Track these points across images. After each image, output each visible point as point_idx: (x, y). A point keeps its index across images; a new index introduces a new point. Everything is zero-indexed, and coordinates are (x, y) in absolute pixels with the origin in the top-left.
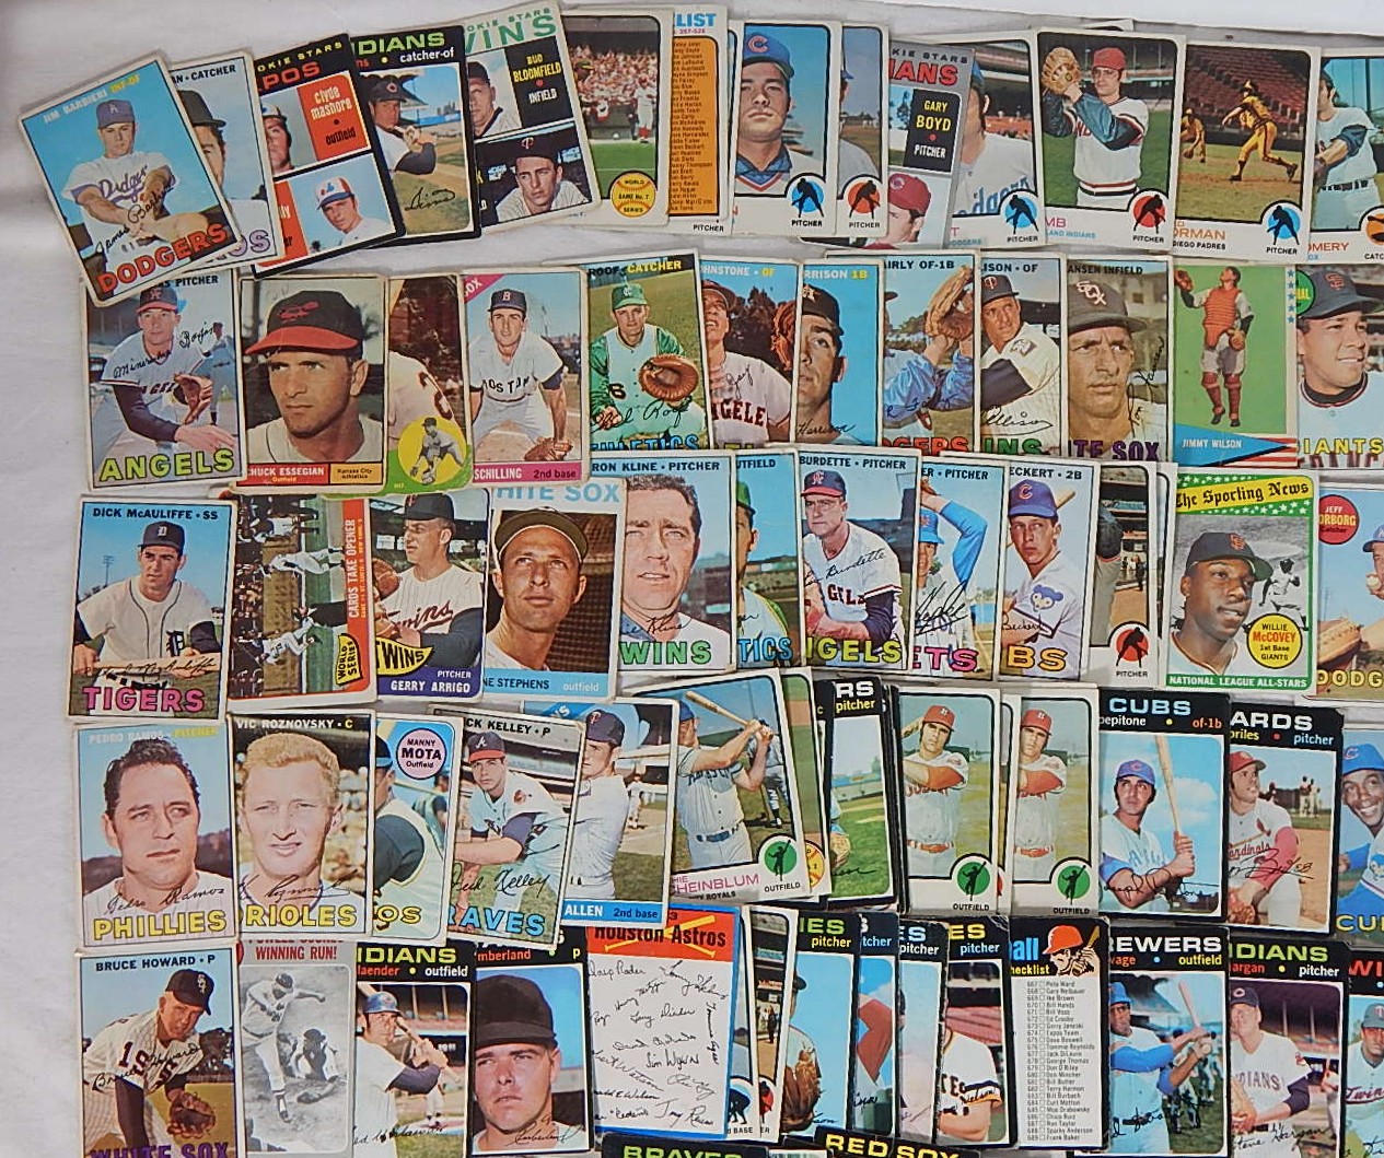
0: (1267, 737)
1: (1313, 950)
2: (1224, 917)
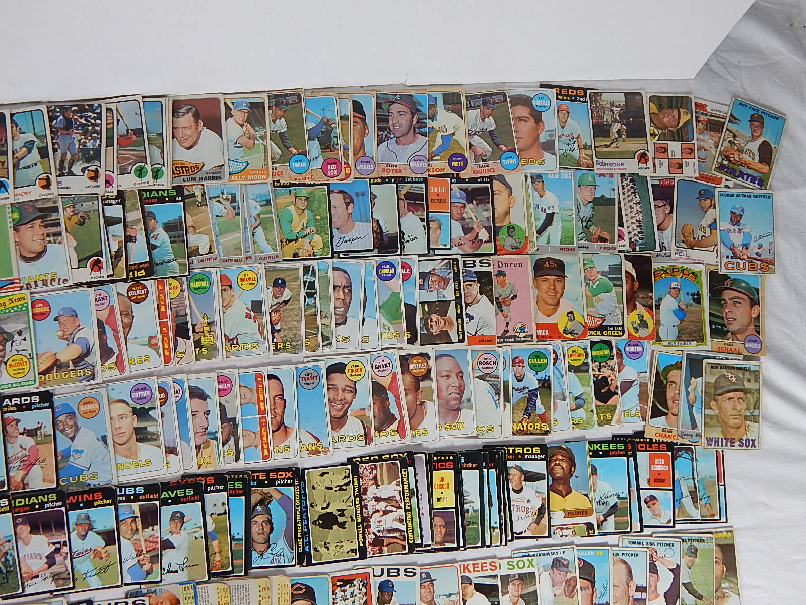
0: (20, 408)
1: (50, 496)
2: (9, 489)
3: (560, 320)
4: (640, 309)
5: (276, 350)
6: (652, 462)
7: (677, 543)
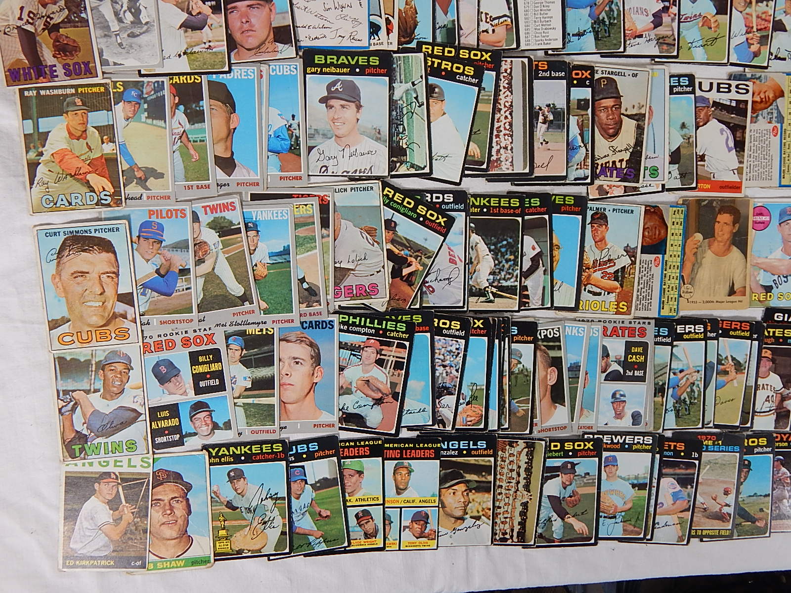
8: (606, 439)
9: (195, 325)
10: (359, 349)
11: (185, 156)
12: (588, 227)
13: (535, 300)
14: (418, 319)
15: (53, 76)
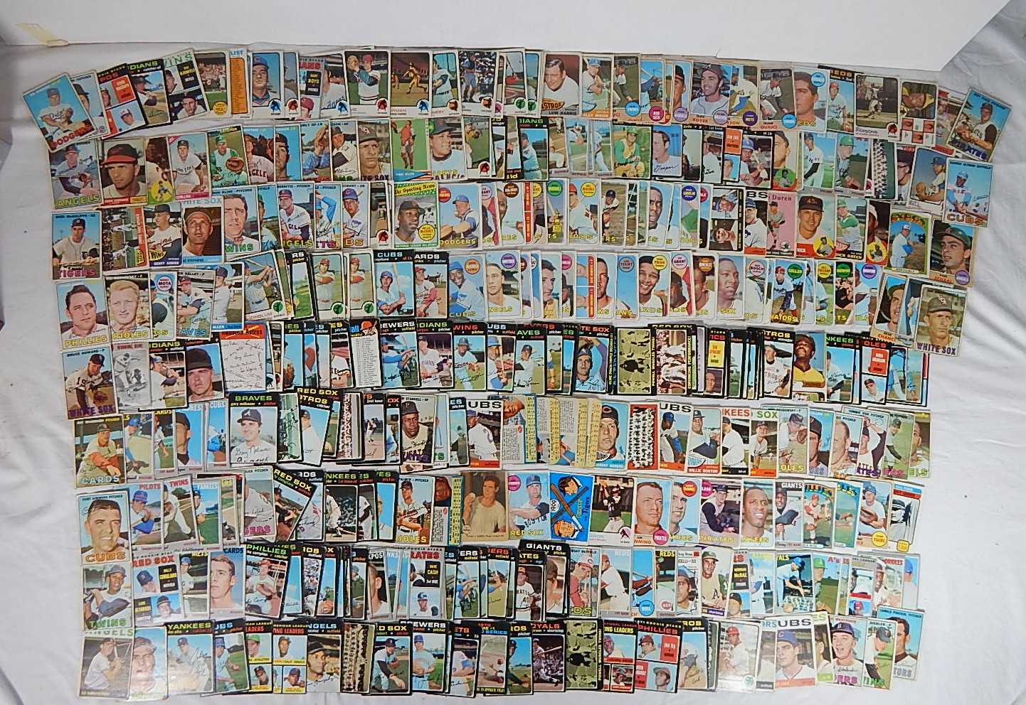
0: (426, 262)
1: (442, 323)
3: (816, 243)
4: (878, 241)
5: (604, 241)
6: (873, 356)
7: (886, 416)
8: (415, 624)
9: (162, 551)
10: (258, 565)
11: (161, 454)
12: (400, 491)
13: (367, 536)
14: (293, 547)
15: (93, 414)
